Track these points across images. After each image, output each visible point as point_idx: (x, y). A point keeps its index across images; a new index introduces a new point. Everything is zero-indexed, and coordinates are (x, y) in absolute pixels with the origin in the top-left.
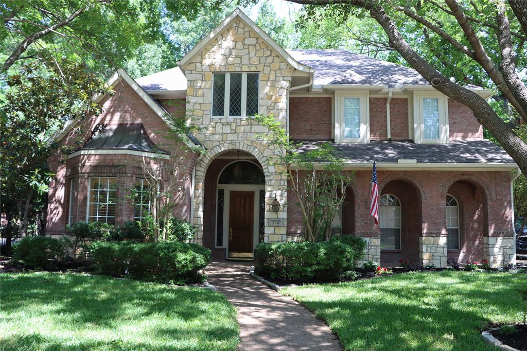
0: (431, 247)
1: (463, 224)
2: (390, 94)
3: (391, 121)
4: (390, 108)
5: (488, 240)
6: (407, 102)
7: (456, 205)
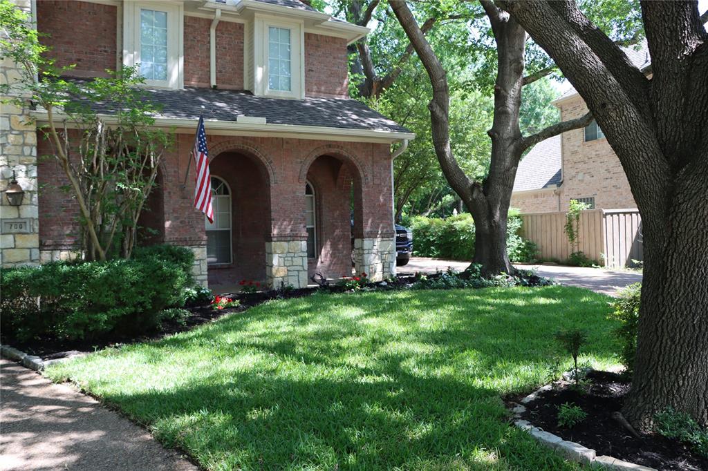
0: (284, 258)
1: (320, 221)
2: (218, 13)
3: (217, 58)
4: (217, 37)
5: (362, 244)
6: (243, 30)
7: (312, 194)
